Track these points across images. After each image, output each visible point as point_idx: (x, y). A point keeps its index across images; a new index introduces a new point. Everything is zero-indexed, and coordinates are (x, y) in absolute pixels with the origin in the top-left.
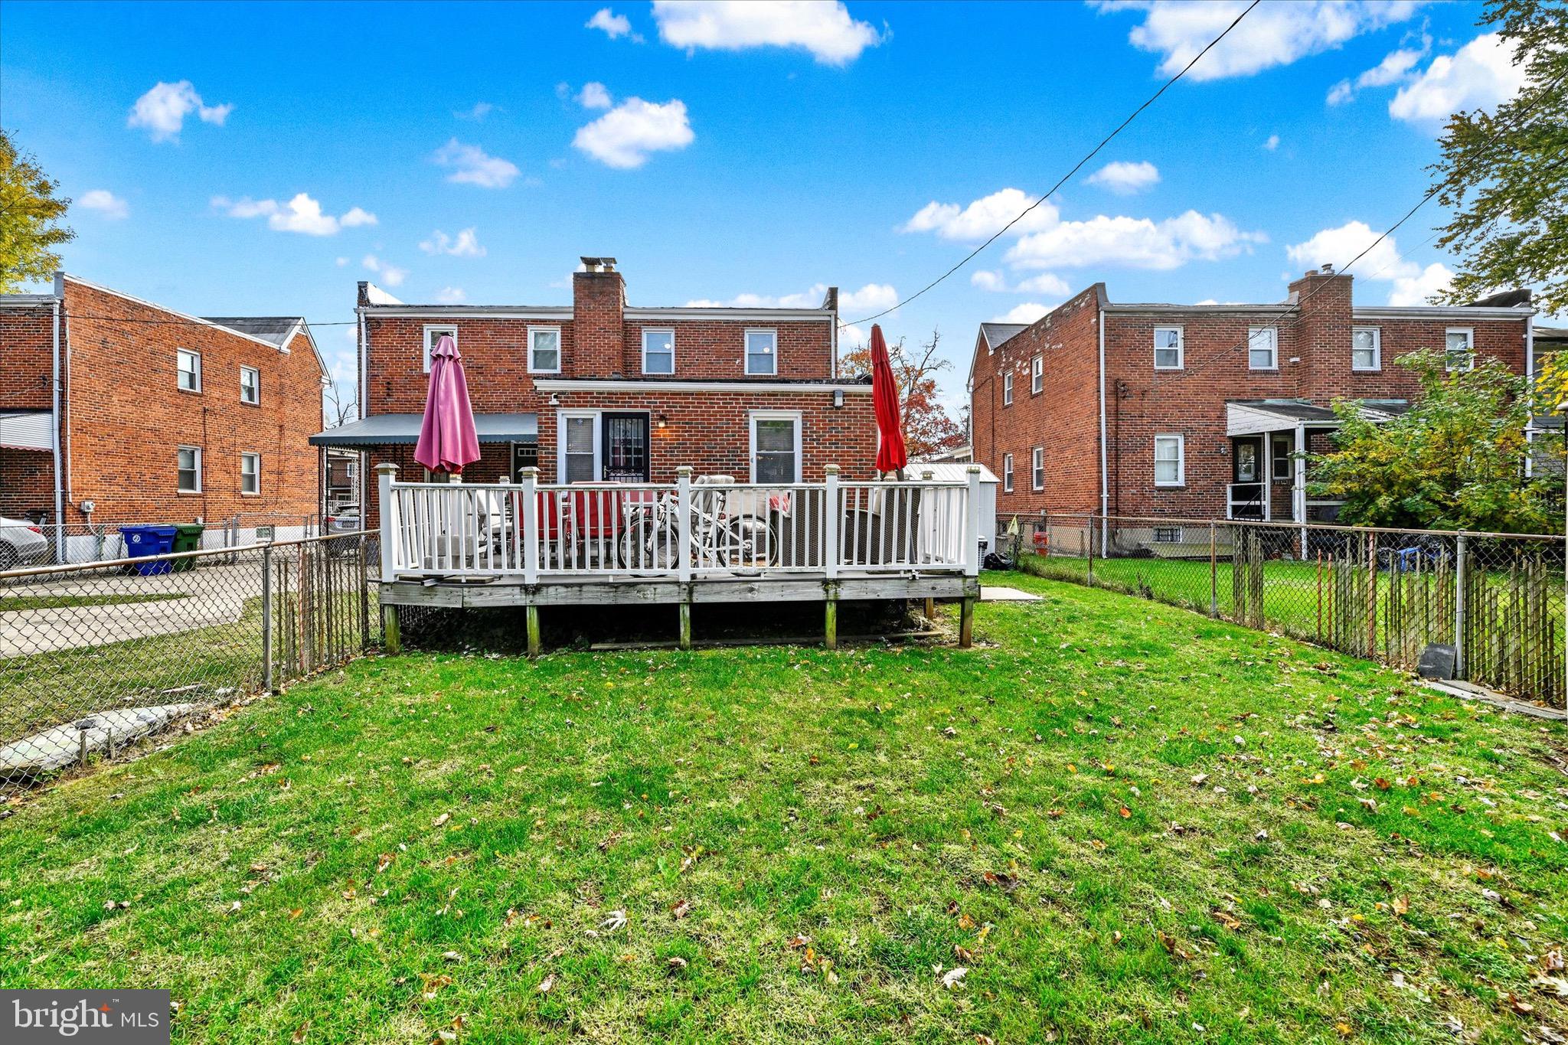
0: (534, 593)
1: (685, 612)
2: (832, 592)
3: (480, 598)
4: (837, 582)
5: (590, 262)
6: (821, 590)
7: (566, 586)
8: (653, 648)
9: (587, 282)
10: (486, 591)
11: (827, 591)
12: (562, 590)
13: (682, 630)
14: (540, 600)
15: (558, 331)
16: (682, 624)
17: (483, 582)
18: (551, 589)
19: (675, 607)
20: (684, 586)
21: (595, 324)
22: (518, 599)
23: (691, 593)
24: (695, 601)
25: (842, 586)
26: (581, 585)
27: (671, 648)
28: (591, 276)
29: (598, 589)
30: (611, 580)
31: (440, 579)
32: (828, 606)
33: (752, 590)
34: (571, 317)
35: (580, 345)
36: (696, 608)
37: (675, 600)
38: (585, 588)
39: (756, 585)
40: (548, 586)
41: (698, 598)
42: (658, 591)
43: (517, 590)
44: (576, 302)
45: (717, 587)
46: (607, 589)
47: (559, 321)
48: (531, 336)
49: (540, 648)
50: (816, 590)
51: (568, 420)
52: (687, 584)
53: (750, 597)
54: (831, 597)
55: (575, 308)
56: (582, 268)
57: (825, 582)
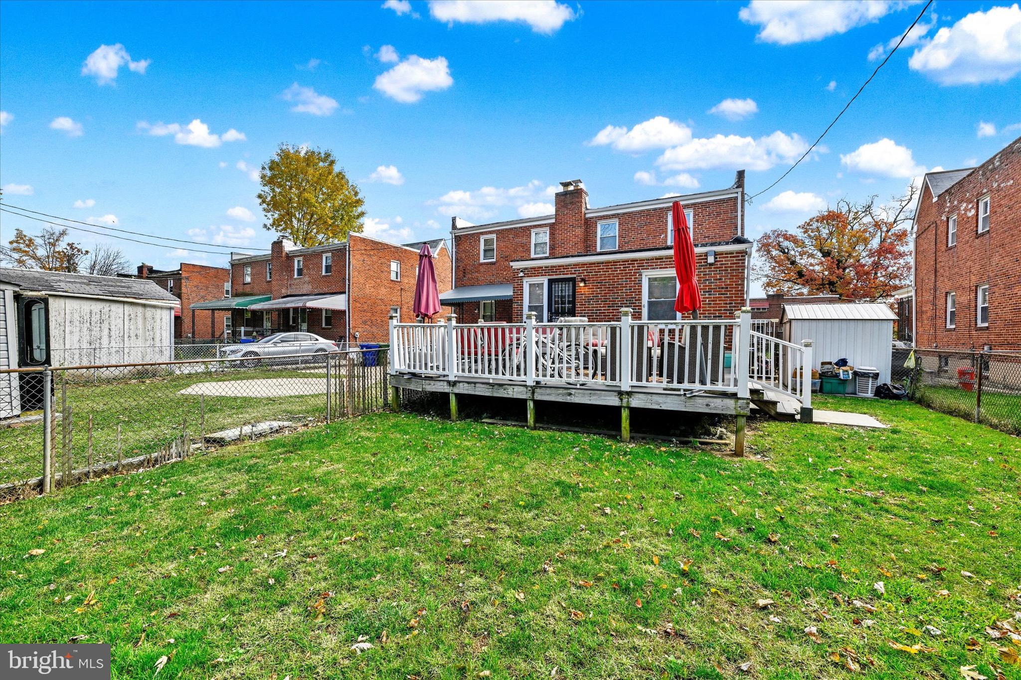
0: (453, 386)
1: (531, 405)
2: (625, 400)
3: (429, 387)
4: (629, 394)
5: (566, 185)
6: (617, 399)
7: (468, 383)
8: (514, 426)
9: (563, 198)
10: (432, 383)
11: (621, 400)
12: (466, 385)
13: (529, 416)
14: (456, 391)
15: (547, 230)
16: (529, 412)
17: (432, 377)
18: (461, 384)
19: (524, 401)
20: (529, 388)
21: (567, 223)
22: (446, 389)
23: (533, 393)
24: (535, 398)
25: (633, 397)
26: (475, 383)
27: (523, 427)
28: (565, 194)
29: (484, 386)
30: (491, 381)
31: (414, 375)
32: (623, 410)
33: (570, 394)
34: (553, 221)
35: (559, 237)
36: (537, 403)
37: (524, 397)
38: (477, 385)
39: (573, 391)
40: (460, 382)
41: (538, 397)
42: (515, 390)
43: (445, 383)
44: (557, 211)
45: (548, 391)
46: (488, 386)
47: (548, 224)
48: (533, 235)
49: (457, 418)
50: (613, 398)
51: (530, 285)
52: (531, 387)
53: (569, 399)
54: (625, 405)
55: (556, 215)
56: (561, 189)
57: (620, 393)
